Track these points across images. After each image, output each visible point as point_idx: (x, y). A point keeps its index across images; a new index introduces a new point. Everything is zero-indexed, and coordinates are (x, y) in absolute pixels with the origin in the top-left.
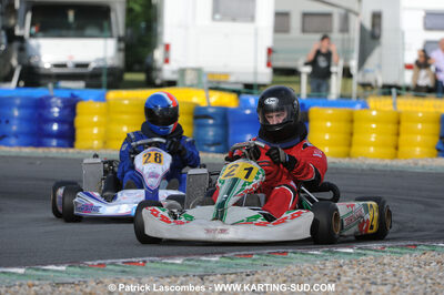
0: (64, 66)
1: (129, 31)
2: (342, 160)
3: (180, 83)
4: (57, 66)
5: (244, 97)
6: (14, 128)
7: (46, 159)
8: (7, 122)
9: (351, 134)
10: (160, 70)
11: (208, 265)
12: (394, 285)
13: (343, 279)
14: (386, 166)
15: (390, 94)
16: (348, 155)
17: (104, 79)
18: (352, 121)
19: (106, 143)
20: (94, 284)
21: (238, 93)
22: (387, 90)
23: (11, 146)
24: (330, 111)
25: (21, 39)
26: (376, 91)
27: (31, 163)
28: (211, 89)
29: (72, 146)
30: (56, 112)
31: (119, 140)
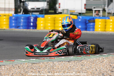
0: (34, 9)
2: (103, 32)
3: (63, 13)
4: (32, 9)
5: (79, 16)
6: (22, 24)
7: (30, 32)
8: (20, 23)
9: (106, 26)
10: (58, 10)
11: (70, 58)
13: (104, 62)
16: (105, 31)
17: (44, 12)
18: (106, 22)
19: (44, 28)
20: (42, 63)
21: (77, 15)
23: (21, 29)
24: (100, 20)
25: (23, 2)
26: (112, 15)
27: (26, 33)
28: (71, 14)
29: (36, 29)
30: (32, 20)
31: (48, 27)
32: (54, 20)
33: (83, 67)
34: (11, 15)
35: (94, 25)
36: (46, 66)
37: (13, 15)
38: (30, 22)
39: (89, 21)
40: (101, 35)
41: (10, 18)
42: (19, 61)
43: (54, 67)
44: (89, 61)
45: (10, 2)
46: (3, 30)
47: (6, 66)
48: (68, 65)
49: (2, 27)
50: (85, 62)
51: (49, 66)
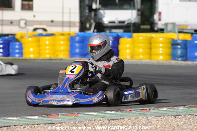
0: (114, 22)
1: (143, 6)
3: (165, 31)
4: (110, 22)
5: (194, 35)
10: (157, 24)
11: (178, 111)
17: (132, 28)
19: (132, 57)
20: (127, 119)
21: (192, 34)
25: (95, 10)
28: (180, 32)
31: (138, 55)
32: (150, 42)
34: (73, 34)
37: (76, 33)
41: (72, 39)
42: (87, 116)
43: (148, 125)
45: (72, 11)
46: (58, 61)
47: (64, 124)
49: (57, 55)
51: (139, 124)
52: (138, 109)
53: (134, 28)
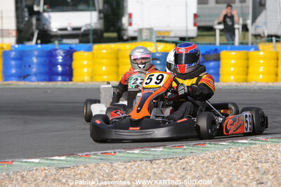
0: (66, 29)
1: (106, 6)
2: (242, 84)
3: (139, 38)
4: (61, 29)
6: (34, 70)
8: (30, 66)
9: (248, 67)
10: (126, 30)
11: (155, 153)
12: (273, 162)
13: (241, 160)
14: (270, 87)
15: (271, 41)
16: (246, 81)
17: (91, 37)
18: (248, 59)
19: (92, 78)
20: (82, 167)
21: (176, 43)
22: (270, 38)
23: (33, 81)
24: (233, 53)
25: (38, 13)
26: (264, 39)
27: (45, 92)
28: (157, 41)
29: (71, 80)
30: (60, 59)
31: (100, 75)
32: (117, 56)
33: (186, 174)
34: (6, 48)
35: (218, 67)
36: (93, 173)
37: (12, 47)
38: (56, 64)
39: (204, 58)
40: (236, 93)
41: (5, 55)
42: (26, 164)
43: (112, 175)
44: (202, 158)
45: (4, 15)
48: (150, 169)
50: (193, 162)
51: (99, 174)
52: (99, 153)
53: (95, 36)
